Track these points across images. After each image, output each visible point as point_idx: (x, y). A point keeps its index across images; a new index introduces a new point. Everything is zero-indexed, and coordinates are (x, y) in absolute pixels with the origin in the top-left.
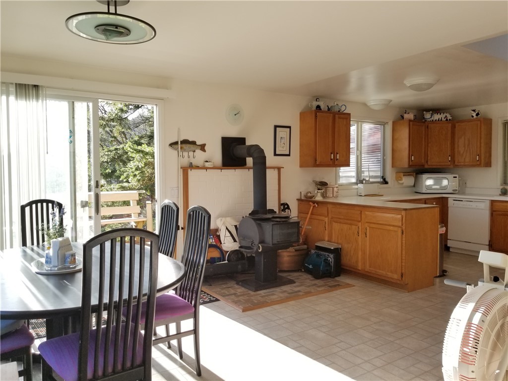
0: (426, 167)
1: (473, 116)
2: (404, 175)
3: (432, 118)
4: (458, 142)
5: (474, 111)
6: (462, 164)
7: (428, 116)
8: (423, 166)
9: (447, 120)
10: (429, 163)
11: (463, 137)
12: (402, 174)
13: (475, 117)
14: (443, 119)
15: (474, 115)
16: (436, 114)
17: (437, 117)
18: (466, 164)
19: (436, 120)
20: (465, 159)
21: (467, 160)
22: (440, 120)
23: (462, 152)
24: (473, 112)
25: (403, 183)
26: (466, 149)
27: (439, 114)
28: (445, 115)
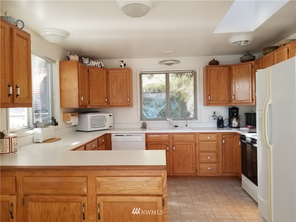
0: (88, 107)
1: (121, 66)
2: (72, 115)
3: (90, 64)
4: (112, 86)
5: (122, 61)
6: (116, 104)
7: (86, 61)
8: (86, 106)
9: (101, 67)
10: (91, 104)
11: (115, 83)
12: (70, 114)
13: (123, 67)
14: (98, 66)
15: (123, 65)
16: (93, 61)
17: (93, 63)
18: (119, 104)
19: (93, 66)
20: (117, 100)
21: (120, 101)
22: (96, 67)
23: (115, 95)
24: (122, 63)
25: (71, 123)
26: (118, 92)
27: (95, 61)
28: (100, 63)
